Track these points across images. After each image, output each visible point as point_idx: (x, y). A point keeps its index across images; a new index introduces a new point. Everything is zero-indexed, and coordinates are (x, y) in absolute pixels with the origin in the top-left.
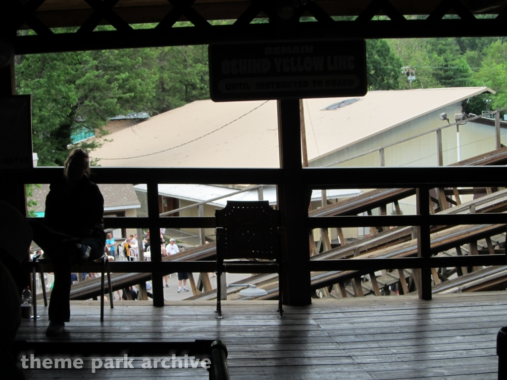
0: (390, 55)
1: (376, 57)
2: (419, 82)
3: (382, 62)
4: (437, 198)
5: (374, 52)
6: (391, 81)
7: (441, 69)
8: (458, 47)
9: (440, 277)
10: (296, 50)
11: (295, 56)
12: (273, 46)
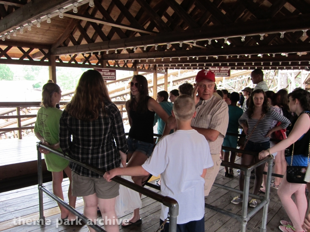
0: (10, 71)
1: (6, 71)
2: (19, 79)
3: (8, 72)
4: (25, 111)
5: (5, 69)
6: (11, 78)
7: (26, 76)
8: (32, 70)
9: (26, 133)
10: (107, 71)
11: (106, 72)
12: (103, 69)
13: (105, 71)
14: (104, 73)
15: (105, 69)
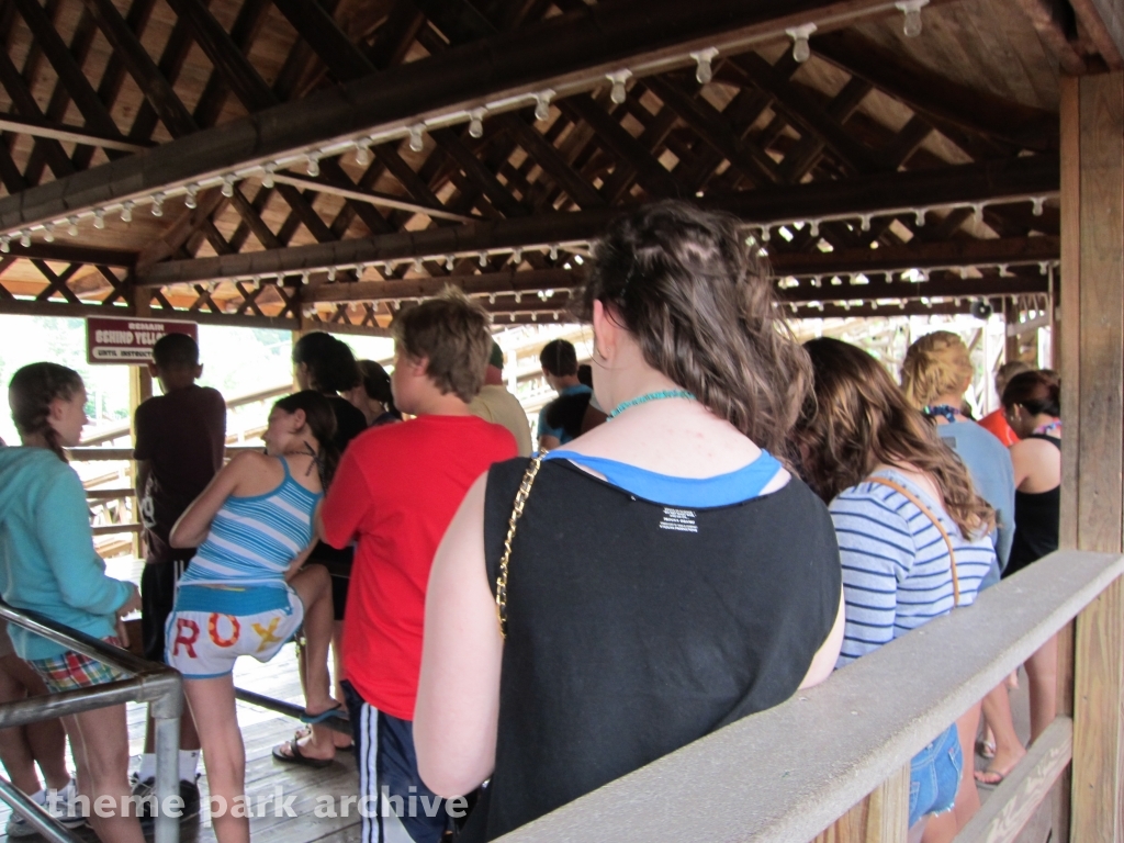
10: (151, 327)
11: (150, 331)
12: (135, 322)
13: (143, 327)
14: (138, 335)
15: (144, 322)
